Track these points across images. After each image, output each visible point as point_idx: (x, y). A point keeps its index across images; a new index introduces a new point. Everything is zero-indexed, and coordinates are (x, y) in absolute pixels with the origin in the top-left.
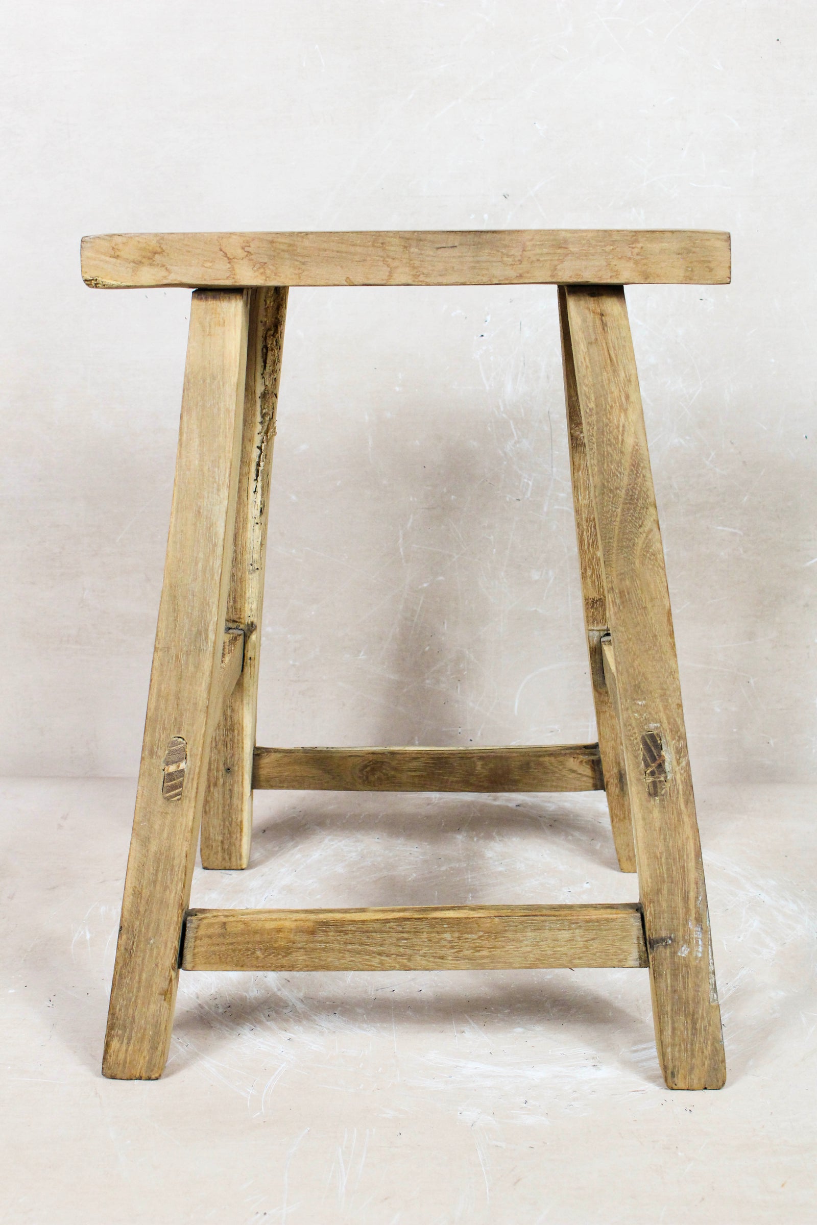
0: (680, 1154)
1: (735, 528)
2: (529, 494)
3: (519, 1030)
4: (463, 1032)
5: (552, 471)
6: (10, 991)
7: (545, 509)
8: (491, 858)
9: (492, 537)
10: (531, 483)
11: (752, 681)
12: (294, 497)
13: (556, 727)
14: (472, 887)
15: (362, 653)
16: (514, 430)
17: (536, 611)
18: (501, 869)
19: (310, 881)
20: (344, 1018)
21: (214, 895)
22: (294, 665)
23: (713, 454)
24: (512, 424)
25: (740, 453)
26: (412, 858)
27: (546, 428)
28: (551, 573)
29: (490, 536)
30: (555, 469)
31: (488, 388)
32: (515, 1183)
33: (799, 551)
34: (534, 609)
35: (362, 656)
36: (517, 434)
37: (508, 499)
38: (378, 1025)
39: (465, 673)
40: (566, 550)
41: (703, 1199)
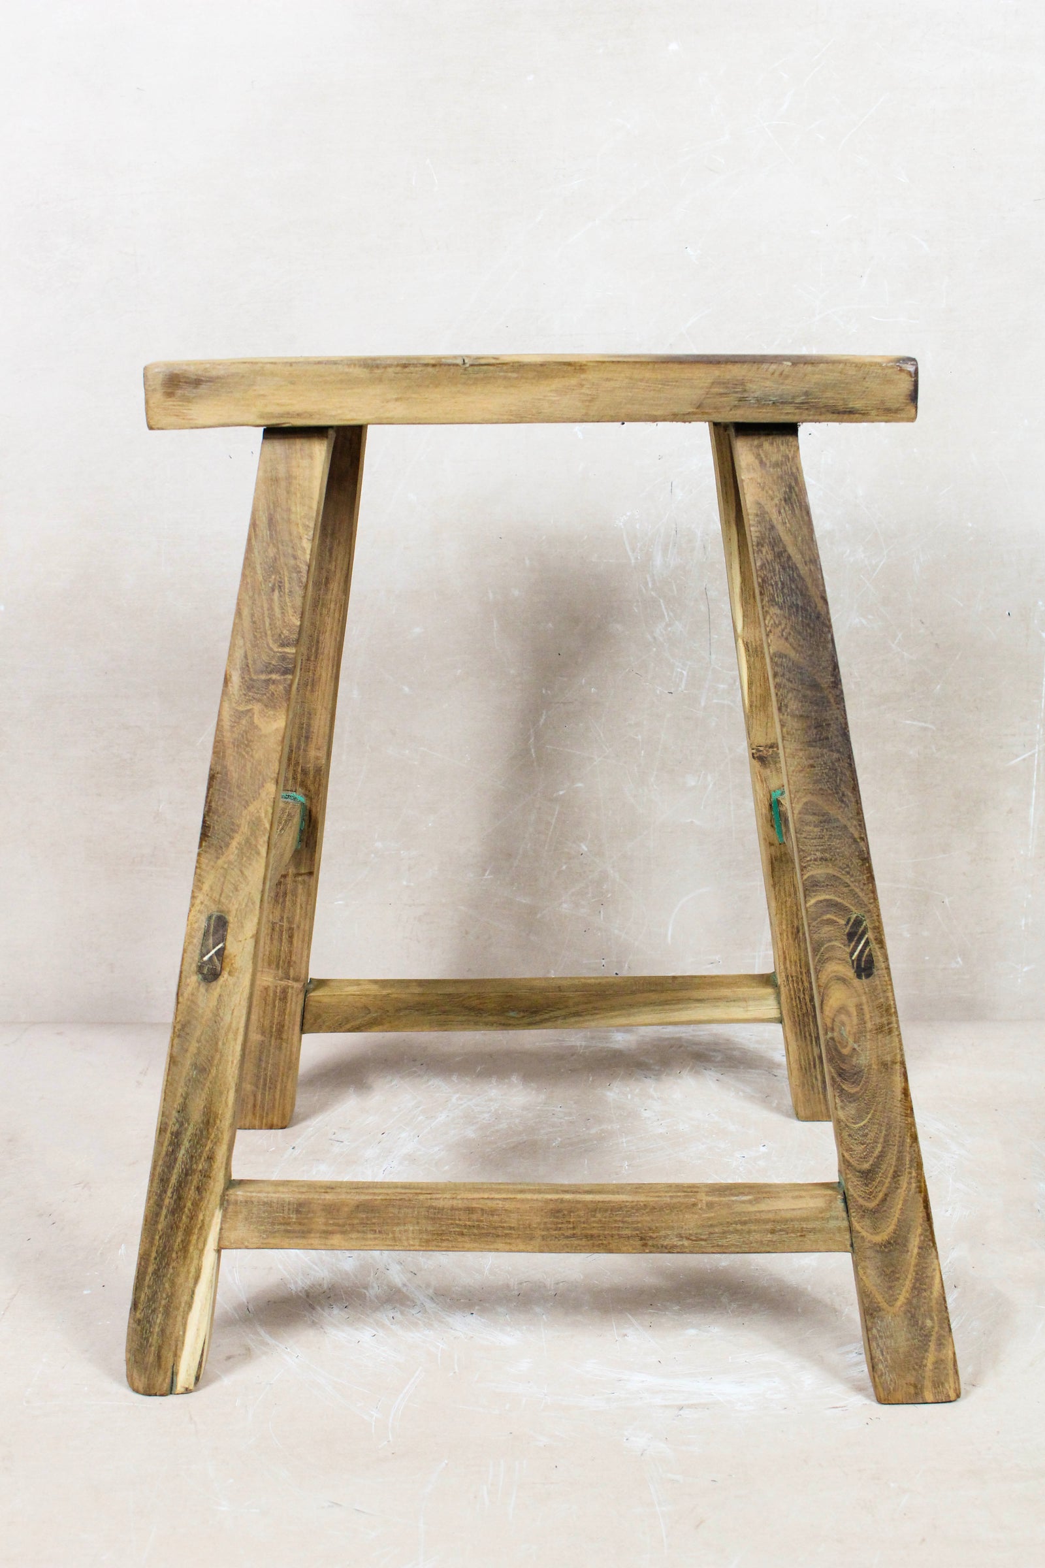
0: (892, 1485)
1: (925, 722)
2: (683, 686)
3: (692, 1332)
4: (625, 1335)
5: (710, 658)
6: (85, 1292)
7: (703, 704)
8: (649, 1118)
9: (640, 737)
10: (685, 673)
11: (947, 901)
12: (406, 689)
13: (717, 958)
14: (628, 1153)
15: (488, 873)
16: (665, 611)
17: (692, 822)
18: (661, 1131)
19: (436, 1149)
20: (483, 1320)
21: (323, 1167)
22: (407, 887)
23: (900, 635)
24: (662, 604)
25: (932, 633)
26: (556, 1120)
27: (703, 608)
28: (709, 778)
29: (637, 735)
30: (713, 657)
31: (633, 561)
32: (698, 1526)
33: (1001, 747)
34: (689, 820)
35: (487, 876)
36: (668, 614)
37: (658, 692)
38: (524, 1327)
39: (609, 895)
40: (727, 751)
41: (924, 1540)
